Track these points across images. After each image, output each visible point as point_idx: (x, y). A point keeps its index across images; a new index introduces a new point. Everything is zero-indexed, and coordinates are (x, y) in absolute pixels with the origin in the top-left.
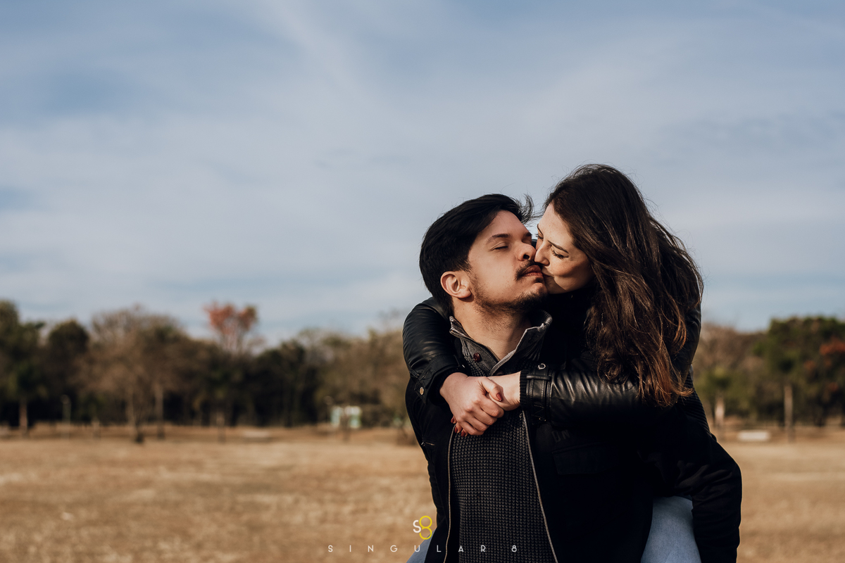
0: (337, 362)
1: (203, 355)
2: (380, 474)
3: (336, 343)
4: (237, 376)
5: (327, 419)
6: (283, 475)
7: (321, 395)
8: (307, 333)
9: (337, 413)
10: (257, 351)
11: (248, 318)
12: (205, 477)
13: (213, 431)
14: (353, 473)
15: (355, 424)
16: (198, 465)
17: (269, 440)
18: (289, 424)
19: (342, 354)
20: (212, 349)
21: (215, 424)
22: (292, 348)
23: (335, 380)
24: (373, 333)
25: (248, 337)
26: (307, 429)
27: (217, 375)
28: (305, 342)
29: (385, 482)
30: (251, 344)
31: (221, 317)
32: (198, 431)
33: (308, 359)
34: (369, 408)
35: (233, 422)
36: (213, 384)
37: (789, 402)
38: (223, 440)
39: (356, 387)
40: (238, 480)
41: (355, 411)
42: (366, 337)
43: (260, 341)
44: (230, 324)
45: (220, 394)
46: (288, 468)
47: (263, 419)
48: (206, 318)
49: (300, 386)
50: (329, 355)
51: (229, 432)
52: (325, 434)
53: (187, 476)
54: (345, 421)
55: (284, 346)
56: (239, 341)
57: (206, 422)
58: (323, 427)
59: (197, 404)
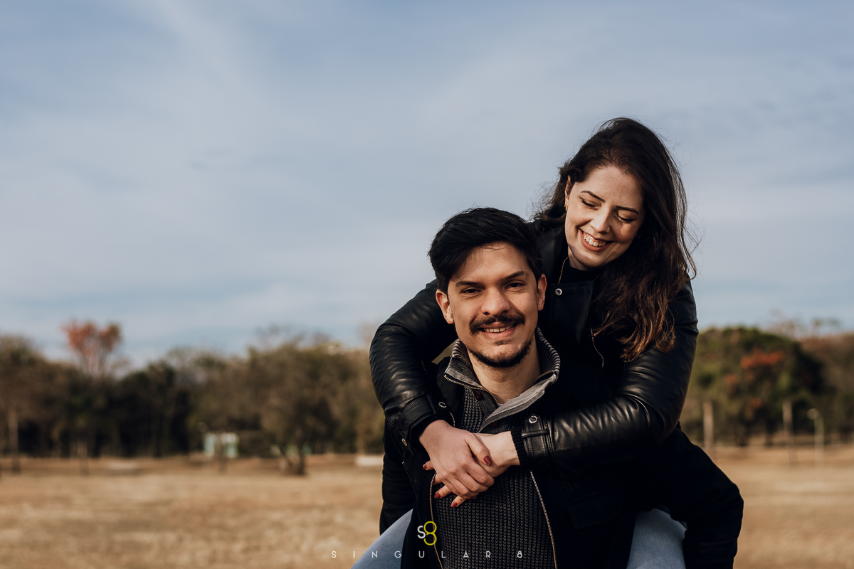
0: (210, 385)
1: (61, 379)
2: (270, 508)
3: (209, 363)
4: (100, 402)
5: (200, 447)
6: (163, 510)
7: (193, 421)
8: (177, 352)
9: (211, 441)
10: (120, 374)
11: (111, 337)
12: (75, 514)
13: (73, 464)
14: (239, 507)
15: (232, 453)
16: (66, 501)
17: (137, 473)
18: (158, 454)
19: (216, 375)
20: (71, 372)
21: (76, 456)
22: (161, 370)
23: (211, 404)
24: (253, 352)
25: (111, 359)
26: (178, 460)
27: (78, 401)
28: (174, 363)
29: (276, 516)
30: (115, 366)
31: (81, 336)
32: (56, 463)
33: (178, 382)
34: (248, 435)
35: (95, 453)
36: (72, 411)
37: (708, 421)
38: (85, 472)
39: (235, 412)
40: (113, 517)
41: (230, 438)
42: (244, 355)
43: (124, 363)
44: (91, 344)
45: (81, 422)
46: (167, 503)
47: (129, 448)
48: (64, 338)
49: (170, 412)
50: (201, 376)
51: (92, 464)
52: (199, 465)
53: (55, 513)
54: (221, 450)
55: (152, 368)
56: (102, 363)
57: (66, 454)
58: (196, 456)
59: (56, 433)
